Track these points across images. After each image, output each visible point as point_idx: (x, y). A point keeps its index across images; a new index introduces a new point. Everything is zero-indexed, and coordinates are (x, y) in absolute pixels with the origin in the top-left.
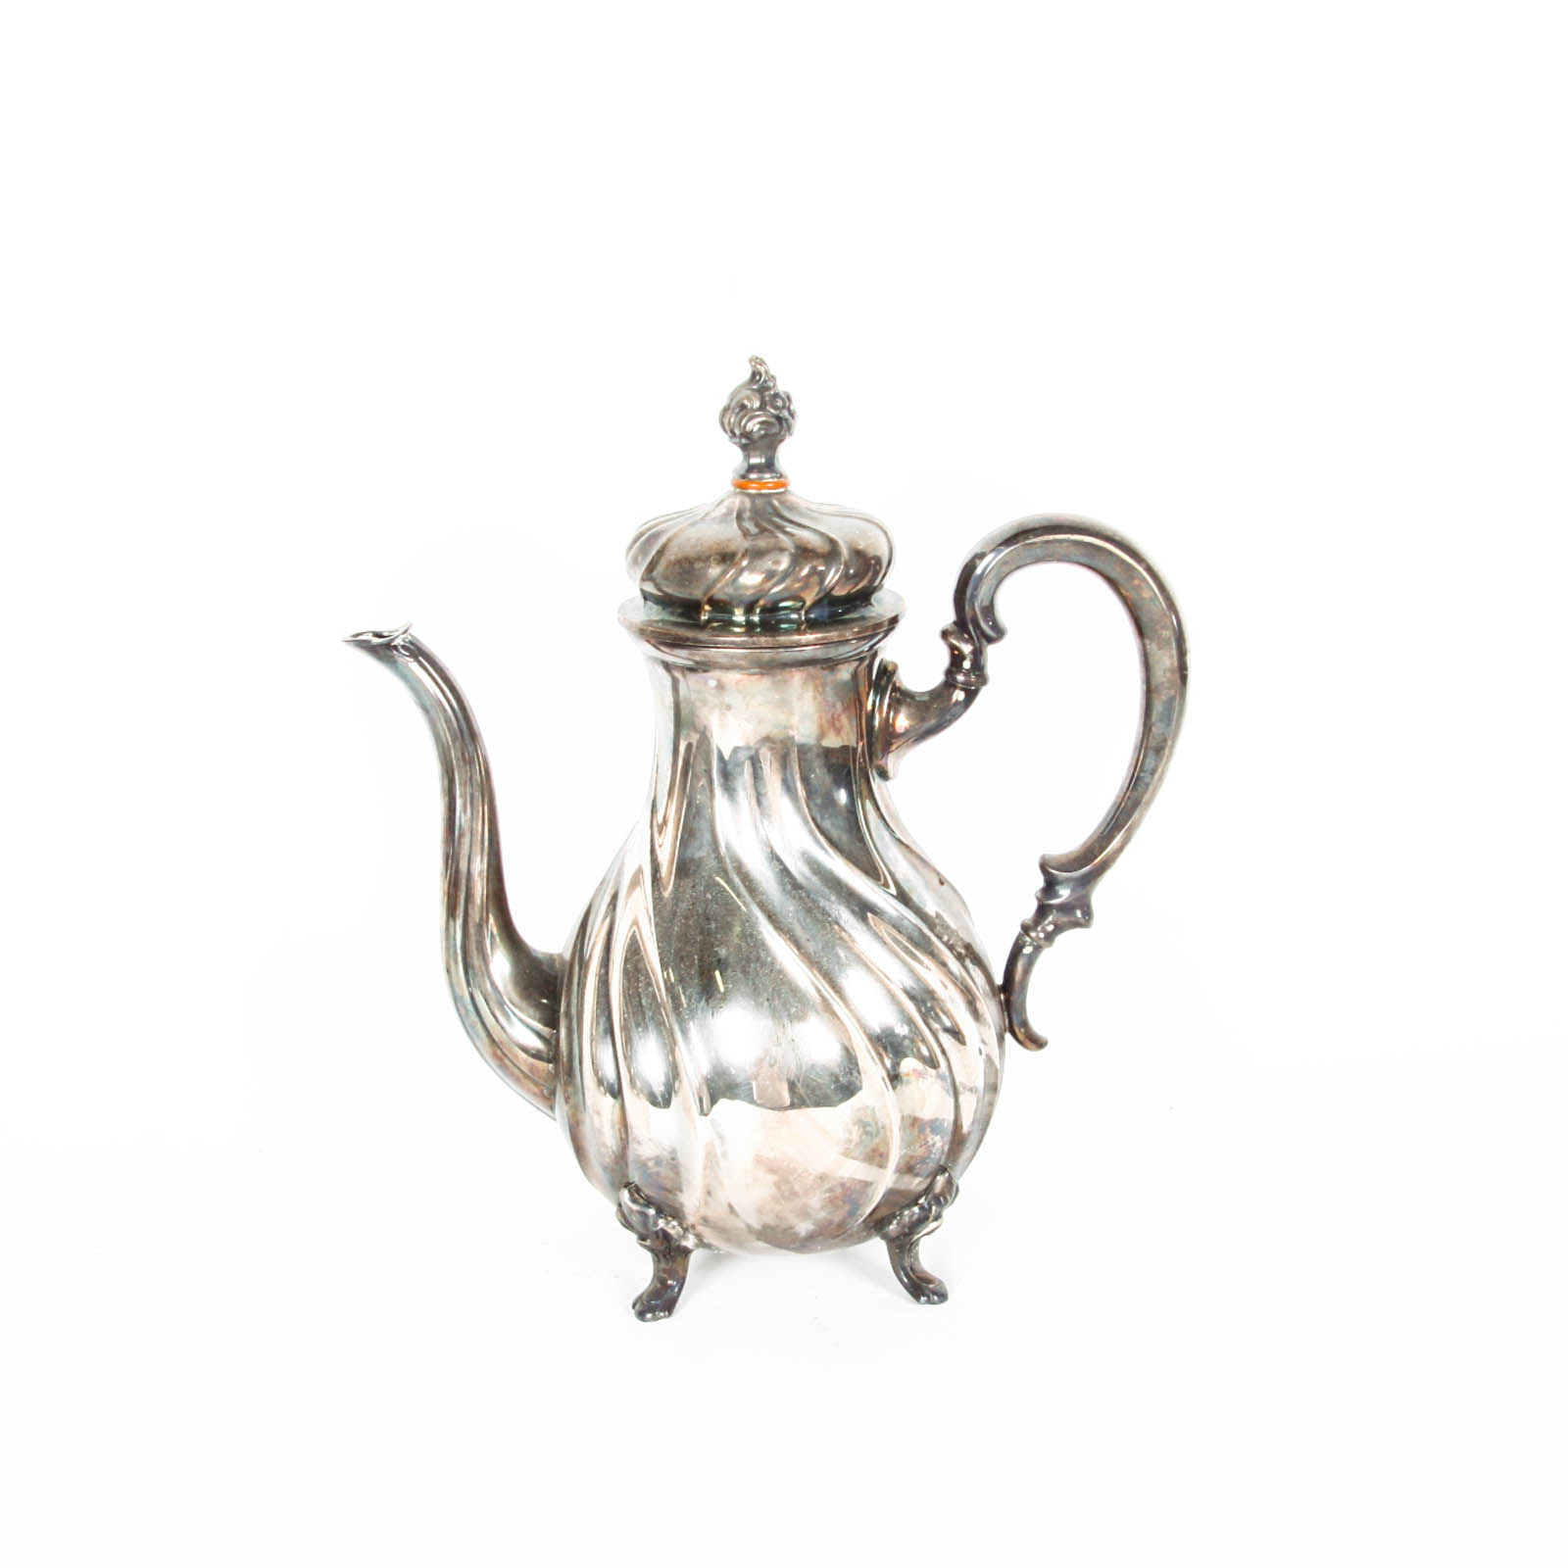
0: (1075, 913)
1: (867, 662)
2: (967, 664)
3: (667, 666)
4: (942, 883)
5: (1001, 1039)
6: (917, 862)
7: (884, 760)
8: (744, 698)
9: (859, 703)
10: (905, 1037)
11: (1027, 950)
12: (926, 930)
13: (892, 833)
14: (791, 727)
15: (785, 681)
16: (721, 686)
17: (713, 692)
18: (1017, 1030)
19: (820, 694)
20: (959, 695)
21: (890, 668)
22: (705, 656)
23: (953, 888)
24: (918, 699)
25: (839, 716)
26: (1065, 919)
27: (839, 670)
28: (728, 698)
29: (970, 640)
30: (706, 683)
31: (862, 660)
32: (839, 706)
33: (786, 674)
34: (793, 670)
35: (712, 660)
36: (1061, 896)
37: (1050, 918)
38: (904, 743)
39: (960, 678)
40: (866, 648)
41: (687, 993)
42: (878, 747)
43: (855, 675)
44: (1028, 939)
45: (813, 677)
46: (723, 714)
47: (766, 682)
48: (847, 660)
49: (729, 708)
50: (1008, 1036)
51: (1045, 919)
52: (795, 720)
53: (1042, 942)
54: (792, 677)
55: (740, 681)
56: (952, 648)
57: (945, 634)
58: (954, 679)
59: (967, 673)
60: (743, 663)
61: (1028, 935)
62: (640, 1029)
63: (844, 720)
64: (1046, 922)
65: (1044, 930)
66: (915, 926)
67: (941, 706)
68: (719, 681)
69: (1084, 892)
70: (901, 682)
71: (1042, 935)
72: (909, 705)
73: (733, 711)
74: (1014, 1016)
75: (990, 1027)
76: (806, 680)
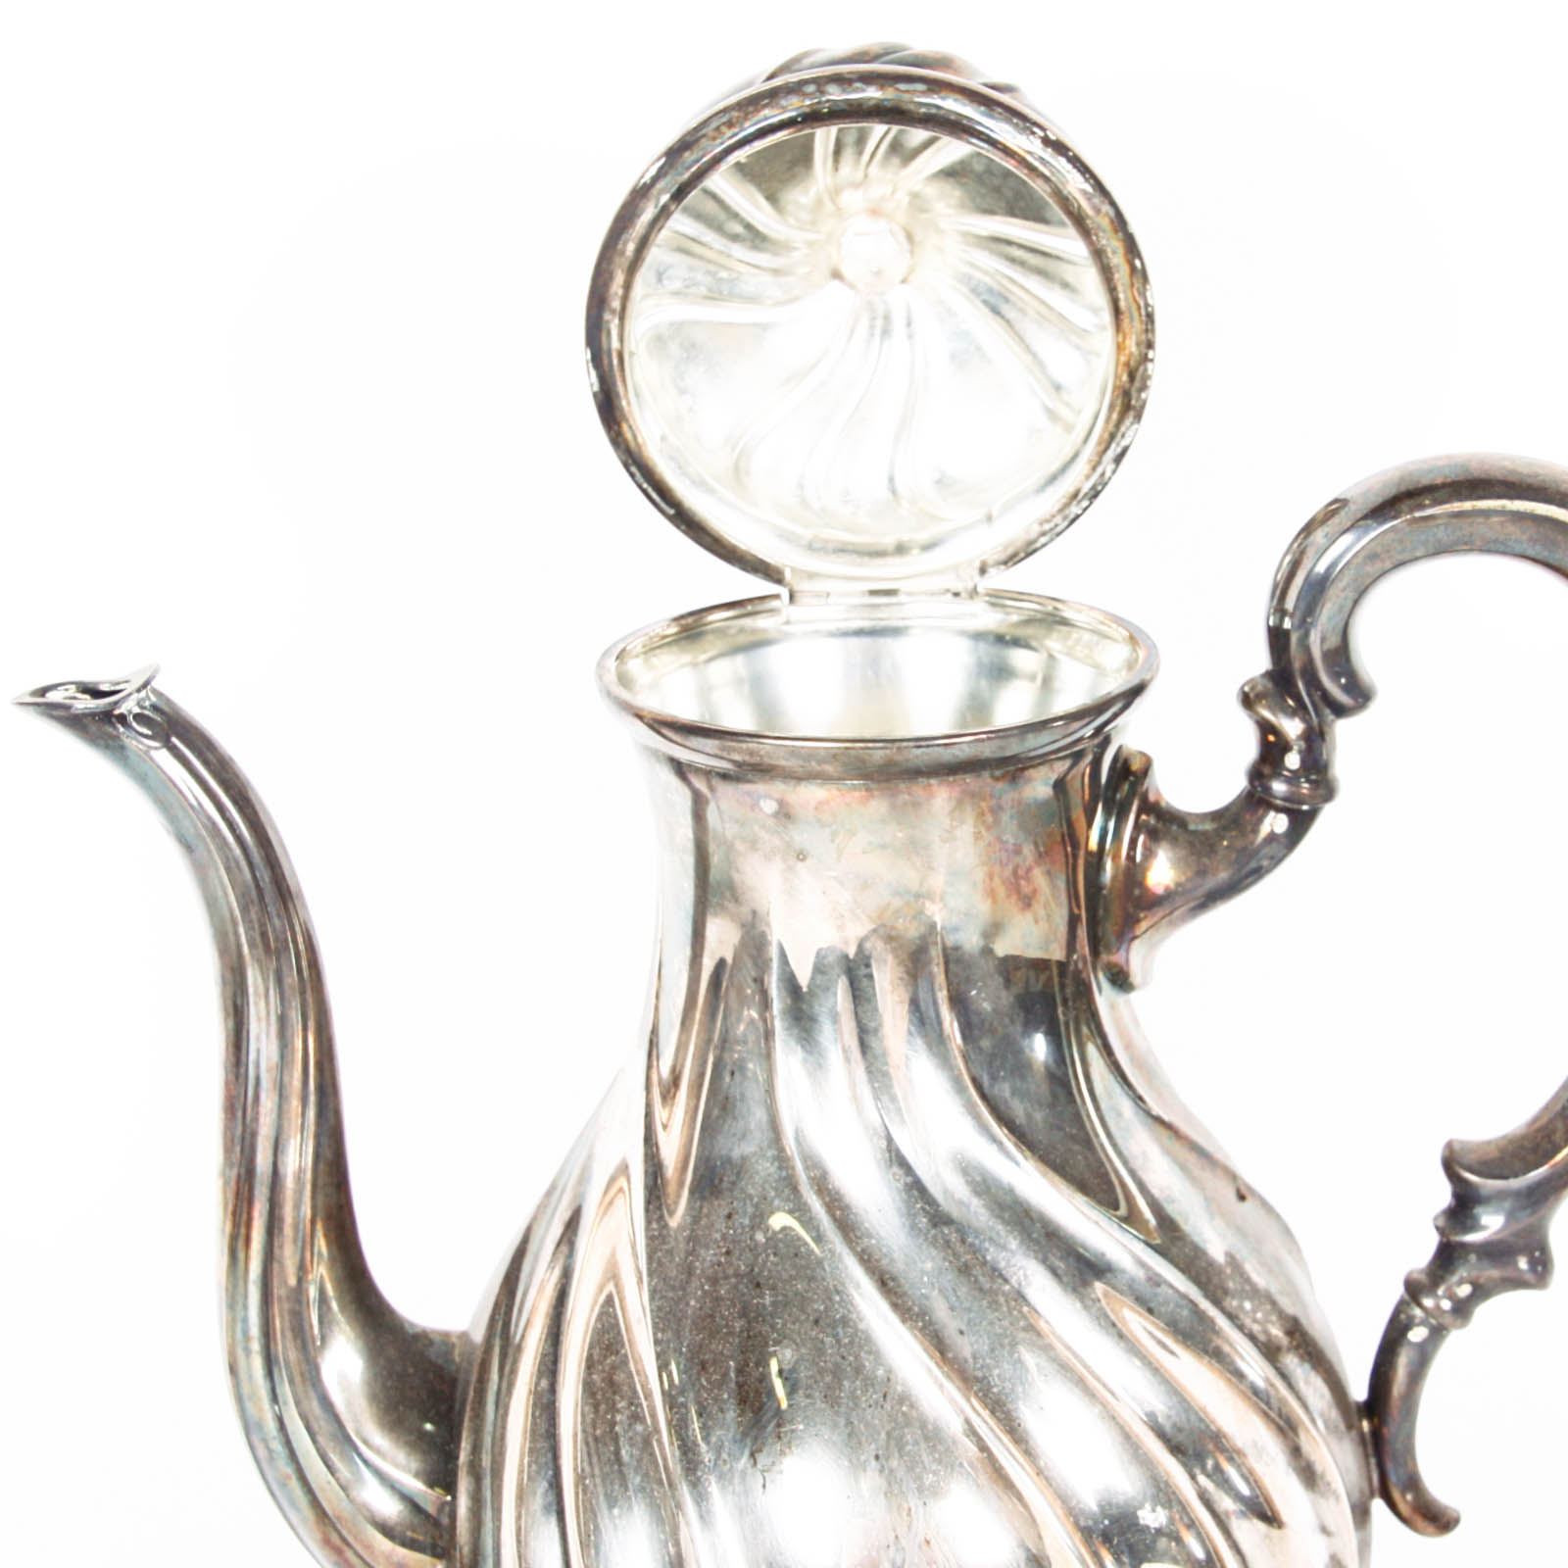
0: (1516, 1263)
1: (1089, 758)
2: (1293, 761)
3: (680, 769)
4: (1242, 1197)
5: (1361, 1514)
6: (1191, 1159)
7: (1122, 952)
8: (834, 834)
9: (1072, 839)
11: (1417, 1335)
13: (1138, 1100)
14: (929, 896)
15: (916, 805)
16: (785, 814)
17: (771, 822)
18: (1396, 1495)
19: (988, 828)
20: (1276, 823)
21: (1136, 765)
22: (751, 753)
24: (1192, 827)
25: (1029, 870)
26: (1494, 1273)
27: (1029, 780)
28: (800, 836)
29: (1300, 710)
30: (755, 806)
31: (1078, 756)
32: (1028, 851)
33: (918, 789)
34: (933, 781)
35: (767, 760)
36: (1483, 1228)
37: (1462, 1272)
38: (1164, 917)
39: (1279, 787)
40: (1088, 731)
41: (713, 1439)
42: (1109, 928)
43: (1060, 786)
44: (1418, 1312)
45: (975, 796)
46: (791, 869)
47: (878, 806)
48: (1043, 760)
49: (801, 856)
50: (1378, 1506)
51: (1452, 1273)
52: (937, 881)
53: (1447, 1320)
54: (931, 796)
55: (827, 802)
56: (1266, 728)
57: (1248, 701)
58: (1268, 790)
59: (1293, 778)
60: (829, 768)
61: (1420, 1305)
62: (616, 1511)
63: (1039, 877)
64: (1455, 1278)
65: (1451, 1297)
67: (1239, 844)
68: (781, 803)
69: (1533, 1220)
70: (1158, 793)
71: (1446, 1305)
72: (1174, 841)
73: (808, 862)
74: (1390, 1466)
76: (960, 803)
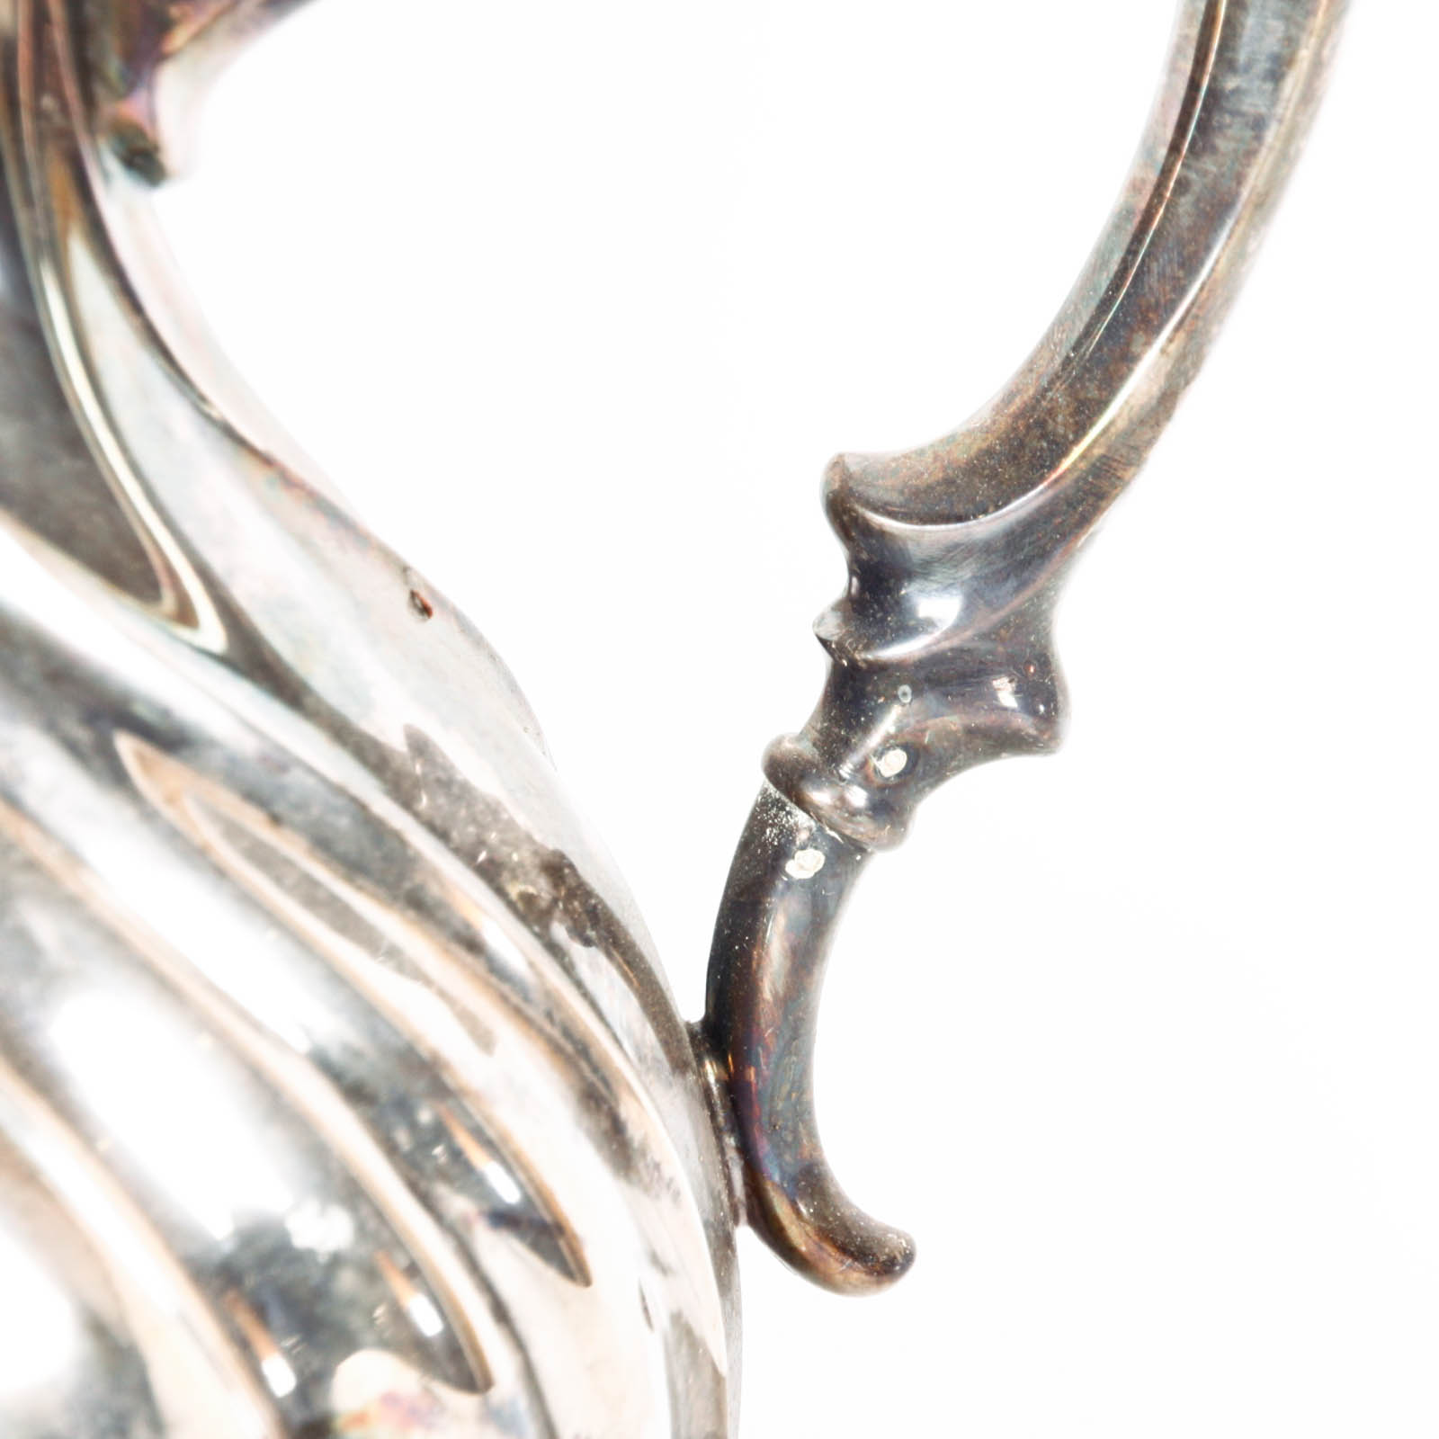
0: (993, 695)
4: (425, 610)
5: (723, 1248)
10: (336, 1261)
11: (804, 864)
12: (384, 807)
13: (197, 400)
18: (782, 1208)
23: (466, 628)
26: (954, 721)
36: (928, 624)
37: (888, 723)
44: (801, 818)
50: (746, 1237)
51: (866, 729)
53: (863, 828)
61: (802, 803)
64: (874, 739)
65: (864, 774)
66: (339, 791)
69: (1017, 602)
71: (858, 797)
74: (764, 1148)
75: (677, 1195)
